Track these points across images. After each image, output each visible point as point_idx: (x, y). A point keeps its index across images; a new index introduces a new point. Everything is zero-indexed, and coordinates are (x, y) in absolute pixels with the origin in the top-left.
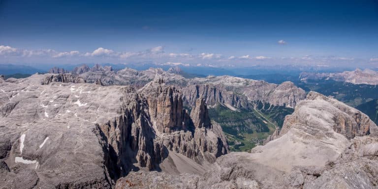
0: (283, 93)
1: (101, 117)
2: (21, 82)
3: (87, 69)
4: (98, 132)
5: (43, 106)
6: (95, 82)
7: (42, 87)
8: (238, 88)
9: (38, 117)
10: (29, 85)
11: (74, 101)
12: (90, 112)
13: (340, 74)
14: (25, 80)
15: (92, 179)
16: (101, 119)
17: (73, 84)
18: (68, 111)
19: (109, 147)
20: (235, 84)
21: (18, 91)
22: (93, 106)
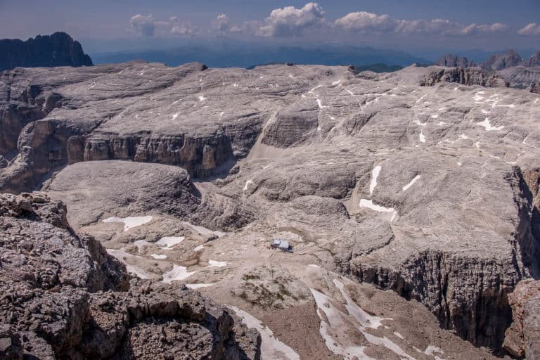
1: (529, 155)
2: (383, 80)
3: (515, 60)
4: (515, 181)
5: (419, 123)
6: (530, 88)
7: (420, 90)
9: (407, 140)
10: (397, 84)
11: (477, 120)
12: (507, 143)
14: (391, 76)
15: (487, 256)
16: (526, 159)
17: (482, 87)
18: (464, 137)
19: (533, 212)
21: (376, 94)
22: (515, 134)
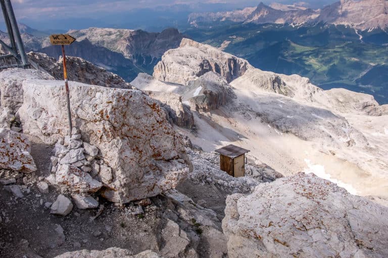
0: (165, 42)
8: (111, 43)
13: (240, 11)
20: (106, 38)
